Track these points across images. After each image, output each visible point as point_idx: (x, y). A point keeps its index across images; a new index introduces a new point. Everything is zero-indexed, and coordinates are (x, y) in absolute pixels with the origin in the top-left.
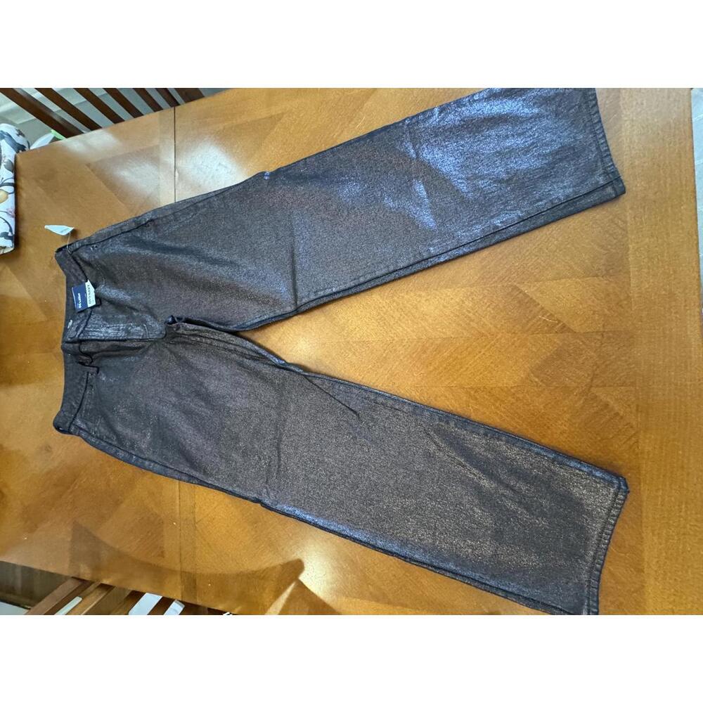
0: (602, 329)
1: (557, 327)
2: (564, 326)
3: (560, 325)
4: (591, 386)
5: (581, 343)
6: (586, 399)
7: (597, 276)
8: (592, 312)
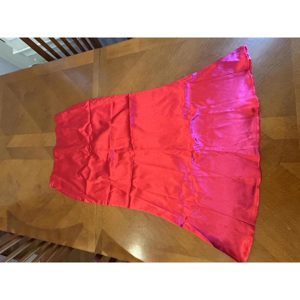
0: (284, 138)
1: (265, 137)
2: (268, 137)
3: (266, 136)
4: (280, 162)
5: (275, 144)
6: (278, 168)
7: (282, 116)
8: (280, 131)
